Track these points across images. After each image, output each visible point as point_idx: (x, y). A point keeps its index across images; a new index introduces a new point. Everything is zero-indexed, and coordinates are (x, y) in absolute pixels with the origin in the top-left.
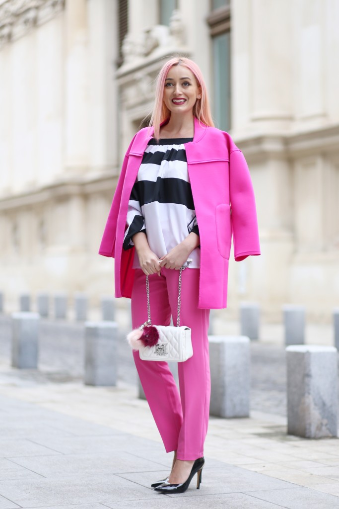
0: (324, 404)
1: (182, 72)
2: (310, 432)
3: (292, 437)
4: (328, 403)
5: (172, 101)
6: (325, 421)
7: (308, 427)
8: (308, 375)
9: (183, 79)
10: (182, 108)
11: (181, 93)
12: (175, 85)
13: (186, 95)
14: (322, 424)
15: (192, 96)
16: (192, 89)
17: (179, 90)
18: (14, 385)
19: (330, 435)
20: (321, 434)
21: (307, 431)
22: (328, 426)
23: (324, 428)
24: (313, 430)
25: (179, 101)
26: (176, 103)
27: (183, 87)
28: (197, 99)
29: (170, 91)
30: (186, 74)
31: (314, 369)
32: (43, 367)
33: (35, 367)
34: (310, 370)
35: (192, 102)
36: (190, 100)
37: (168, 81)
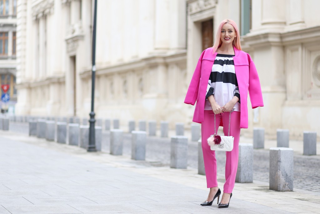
0: (287, 175)
1: (228, 26)
2: (280, 188)
3: (272, 191)
4: (289, 175)
5: (224, 38)
6: (287, 183)
7: (279, 186)
8: (279, 161)
9: (229, 29)
10: (228, 42)
11: (228, 35)
12: (225, 32)
13: (230, 36)
14: (285, 184)
15: (233, 36)
16: (233, 34)
17: (227, 34)
18: (134, 167)
19: (290, 190)
20: (285, 189)
21: (278, 188)
22: (288, 186)
23: (286, 186)
24: (281, 187)
25: (227, 39)
26: (226, 40)
27: (229, 33)
28: (235, 38)
29: (223, 34)
30: (231, 27)
31: (282, 159)
32: (148, 160)
33: (144, 160)
34: (280, 159)
35: (233, 39)
36: (232, 38)
37: (223, 30)
